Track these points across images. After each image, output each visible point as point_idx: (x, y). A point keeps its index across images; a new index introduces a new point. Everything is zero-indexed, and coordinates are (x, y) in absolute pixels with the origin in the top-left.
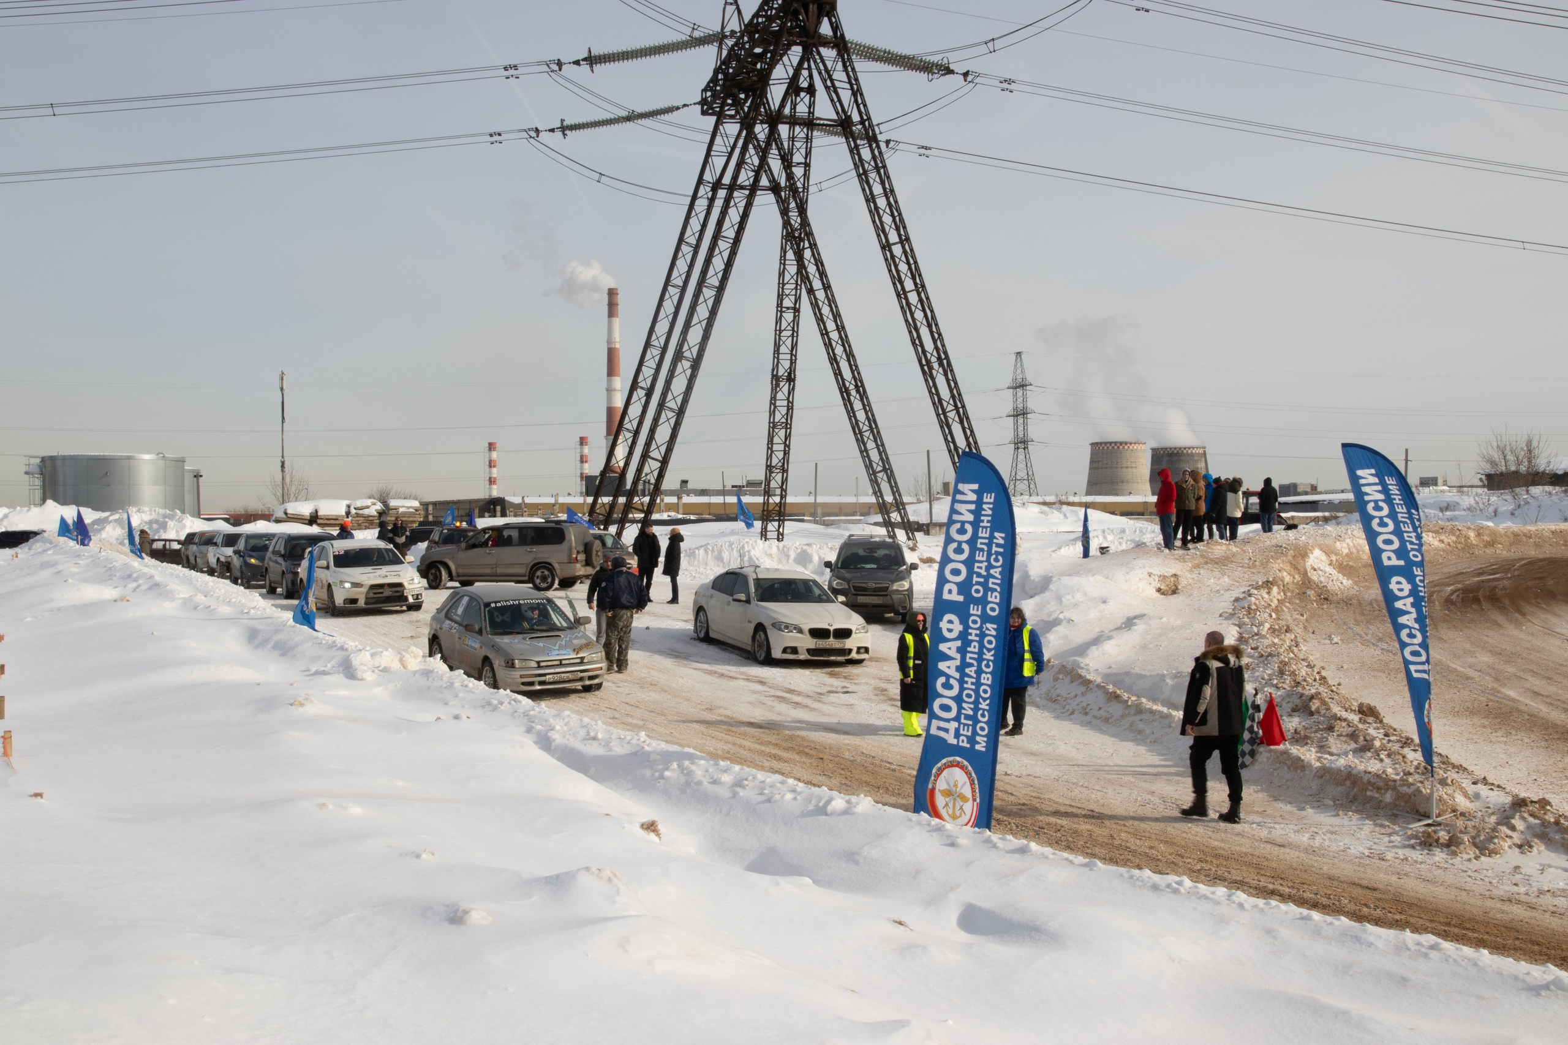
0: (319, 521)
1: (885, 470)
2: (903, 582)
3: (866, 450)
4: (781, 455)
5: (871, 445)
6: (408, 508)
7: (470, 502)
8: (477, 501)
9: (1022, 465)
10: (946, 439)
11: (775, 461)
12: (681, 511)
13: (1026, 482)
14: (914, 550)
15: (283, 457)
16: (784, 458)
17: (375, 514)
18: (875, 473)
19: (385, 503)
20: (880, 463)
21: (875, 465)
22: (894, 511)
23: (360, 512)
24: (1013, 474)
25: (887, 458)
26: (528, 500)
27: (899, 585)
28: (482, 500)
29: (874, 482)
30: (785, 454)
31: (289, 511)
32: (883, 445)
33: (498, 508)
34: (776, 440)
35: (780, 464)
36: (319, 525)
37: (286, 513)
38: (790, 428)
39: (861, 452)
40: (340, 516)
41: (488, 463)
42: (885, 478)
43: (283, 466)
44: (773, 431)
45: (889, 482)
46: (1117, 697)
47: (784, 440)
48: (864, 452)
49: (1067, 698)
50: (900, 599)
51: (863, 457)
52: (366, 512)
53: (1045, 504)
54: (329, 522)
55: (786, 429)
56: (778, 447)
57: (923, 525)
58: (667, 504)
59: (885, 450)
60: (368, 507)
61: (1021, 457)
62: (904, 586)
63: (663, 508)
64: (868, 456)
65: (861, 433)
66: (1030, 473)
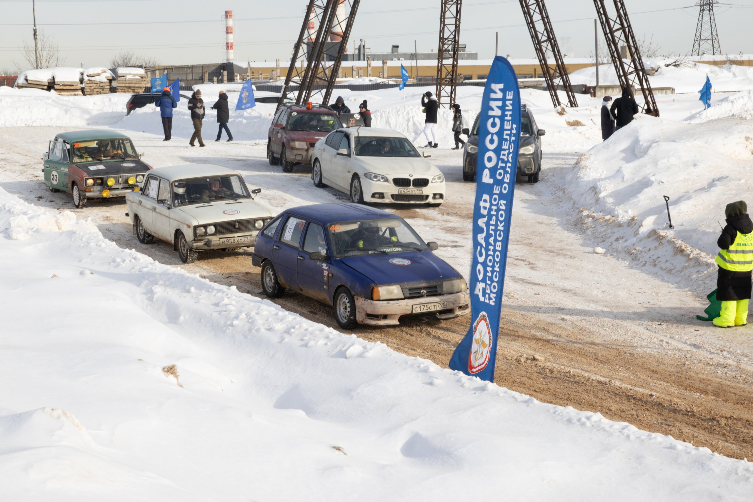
0: (56, 87)
1: (549, 39)
2: (529, 147)
3: (532, 22)
4: (452, 28)
5: (537, 17)
6: (135, 75)
7: (203, 67)
8: (208, 66)
9: (706, 26)
10: (599, 12)
11: (447, 34)
12: (386, 76)
13: (710, 42)
14: (563, 114)
15: (35, 26)
16: (455, 31)
17: (105, 80)
18: (539, 43)
19: (114, 71)
20: (545, 34)
21: (540, 36)
22: (558, 76)
23: (93, 79)
24: (698, 34)
25: (551, 29)
26: (253, 65)
27: (525, 150)
28: (213, 65)
29: (539, 50)
30: (456, 27)
31: (29, 78)
32: (547, 17)
33: (225, 73)
34: (448, 15)
35: (452, 36)
36: (56, 90)
37: (27, 80)
38: (461, 4)
39: (528, 24)
40: (74, 82)
41: (225, 30)
42: (549, 47)
43: (35, 34)
44: (445, 6)
45: (554, 51)
46: (682, 251)
47: (455, 16)
48: (531, 24)
49: (642, 251)
50: (526, 162)
51: (529, 29)
52: (97, 79)
53: (715, 63)
54: (65, 88)
55: (457, 4)
56: (450, 21)
57: (590, 87)
58: (374, 68)
59: (549, 22)
60: (99, 75)
61: (706, 18)
62: (530, 151)
63: (370, 72)
64: (534, 27)
65: (527, 6)
66: (714, 33)
